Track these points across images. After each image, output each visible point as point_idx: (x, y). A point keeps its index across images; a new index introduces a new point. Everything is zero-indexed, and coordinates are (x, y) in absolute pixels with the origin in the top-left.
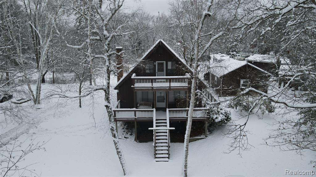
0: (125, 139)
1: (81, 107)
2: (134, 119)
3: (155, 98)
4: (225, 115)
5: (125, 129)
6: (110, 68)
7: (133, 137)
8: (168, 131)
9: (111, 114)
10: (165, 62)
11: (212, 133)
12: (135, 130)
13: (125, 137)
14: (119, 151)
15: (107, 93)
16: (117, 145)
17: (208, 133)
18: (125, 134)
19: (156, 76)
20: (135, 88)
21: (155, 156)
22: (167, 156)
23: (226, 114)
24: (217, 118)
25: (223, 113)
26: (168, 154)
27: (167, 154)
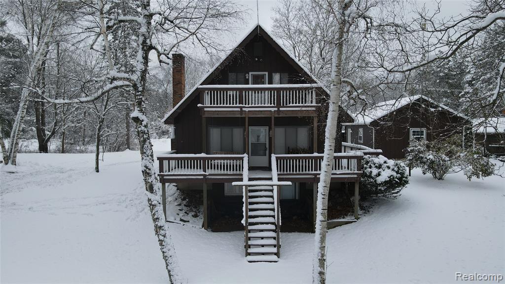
0: (182, 223)
1: (98, 171)
2: (202, 177)
3: (247, 143)
4: (396, 169)
5: (183, 207)
6: (148, 41)
7: (200, 221)
8: (275, 188)
9: (145, 136)
10: (267, 73)
11: (369, 211)
12: (203, 208)
13: (181, 220)
14: (159, 225)
15: (138, 92)
16: (156, 209)
17: (360, 212)
18: (182, 214)
19: (249, 84)
20: (206, 109)
21: (246, 250)
22: (275, 250)
23: (398, 167)
24: (379, 175)
25: (392, 167)
26: (278, 246)
27: (275, 246)
